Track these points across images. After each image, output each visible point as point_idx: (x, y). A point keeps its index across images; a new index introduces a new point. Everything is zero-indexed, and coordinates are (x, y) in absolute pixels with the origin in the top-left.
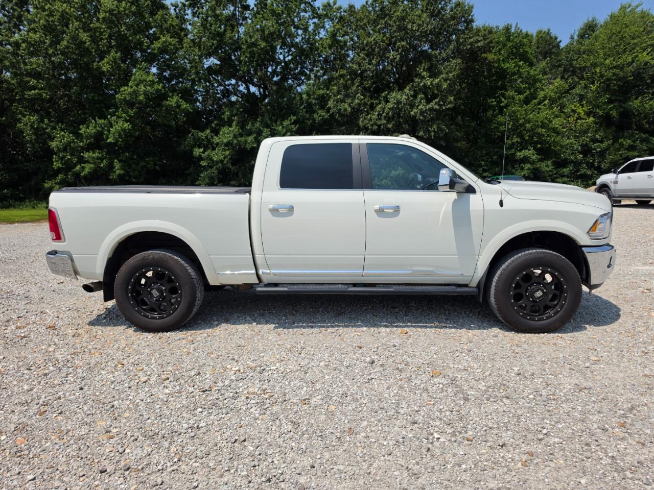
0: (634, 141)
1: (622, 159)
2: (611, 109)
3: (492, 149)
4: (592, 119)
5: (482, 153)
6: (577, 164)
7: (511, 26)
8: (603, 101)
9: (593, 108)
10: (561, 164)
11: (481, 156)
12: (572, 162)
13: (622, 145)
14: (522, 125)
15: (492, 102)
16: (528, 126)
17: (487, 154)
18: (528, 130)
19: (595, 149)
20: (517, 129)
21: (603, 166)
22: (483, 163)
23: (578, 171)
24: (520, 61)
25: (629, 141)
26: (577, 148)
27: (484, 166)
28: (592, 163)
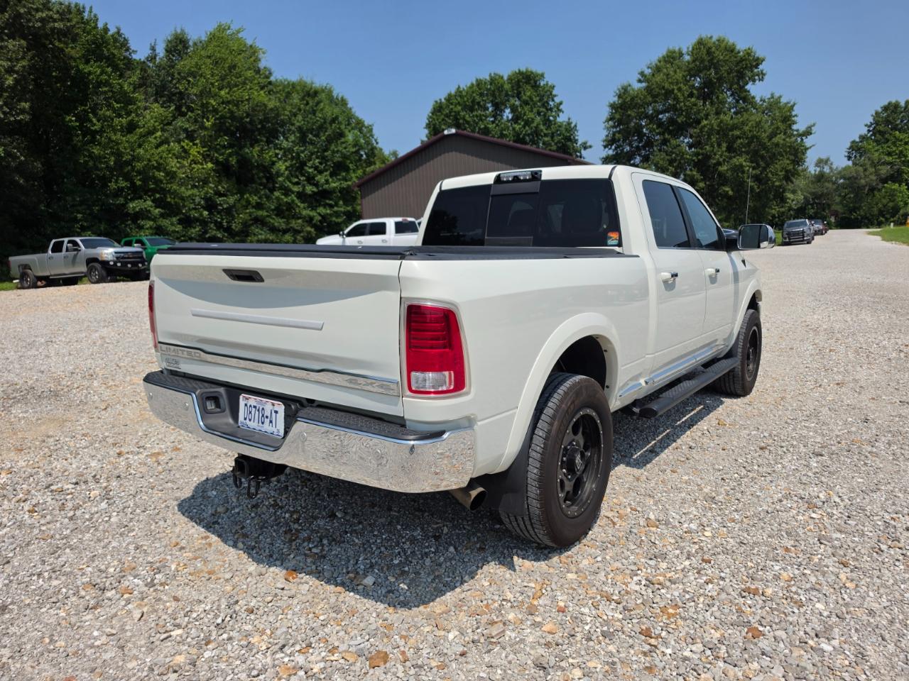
0: (260, 198)
1: (251, 220)
2: (230, 155)
3: (89, 196)
4: (210, 165)
5: (74, 200)
6: (204, 223)
7: (84, 8)
8: (222, 143)
9: (208, 151)
10: (187, 222)
11: (73, 206)
12: (197, 220)
13: (248, 202)
14: (128, 163)
15: (71, 121)
16: (139, 165)
17: (82, 203)
18: (139, 173)
19: (221, 205)
20: (122, 167)
21: (233, 227)
22: (79, 216)
23: (206, 232)
24: (108, 67)
25: (256, 198)
26: (200, 202)
27: (80, 220)
28: (221, 223)
